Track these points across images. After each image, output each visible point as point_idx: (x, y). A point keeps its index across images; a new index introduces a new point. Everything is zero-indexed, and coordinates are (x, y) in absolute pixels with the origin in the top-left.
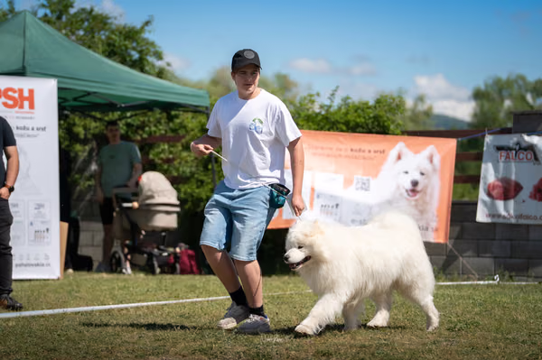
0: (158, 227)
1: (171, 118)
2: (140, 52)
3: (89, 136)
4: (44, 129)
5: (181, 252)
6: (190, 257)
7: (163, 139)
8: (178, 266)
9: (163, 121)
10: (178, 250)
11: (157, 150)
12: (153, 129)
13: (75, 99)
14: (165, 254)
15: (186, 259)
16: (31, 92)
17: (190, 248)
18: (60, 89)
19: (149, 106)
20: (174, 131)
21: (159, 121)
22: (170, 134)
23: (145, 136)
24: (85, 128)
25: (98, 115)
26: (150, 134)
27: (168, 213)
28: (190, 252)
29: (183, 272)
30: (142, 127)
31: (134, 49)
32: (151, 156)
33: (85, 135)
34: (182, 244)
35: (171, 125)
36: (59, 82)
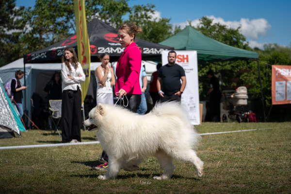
0: (239, 105)
1: (248, 63)
2: (237, 39)
3: (218, 71)
4: (192, 69)
5: (250, 114)
6: (253, 116)
7: (246, 71)
8: (248, 119)
9: (245, 64)
10: (249, 113)
11: (243, 75)
12: (241, 67)
13: (207, 58)
14: (243, 115)
15: (252, 117)
16: (187, 56)
17: (254, 112)
21: (244, 65)
22: (248, 69)
23: (238, 70)
24: (216, 68)
25: (216, 63)
26: (240, 69)
27: (244, 99)
28: (254, 114)
29: (250, 121)
30: (237, 66)
31: (234, 37)
32: (241, 78)
33: (216, 70)
34: (251, 111)
35: (248, 66)
36: (198, 52)
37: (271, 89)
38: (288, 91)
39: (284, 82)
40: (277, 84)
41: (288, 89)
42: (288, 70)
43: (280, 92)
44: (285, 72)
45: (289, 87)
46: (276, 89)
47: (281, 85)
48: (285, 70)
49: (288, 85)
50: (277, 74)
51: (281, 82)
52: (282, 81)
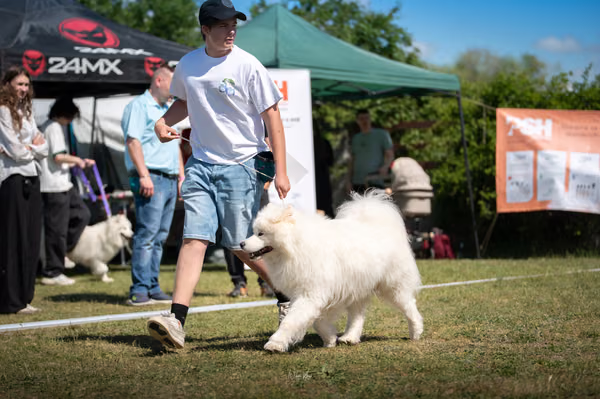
0: (412, 214)
1: (421, 104)
2: (389, 39)
3: (341, 125)
4: (298, 120)
5: (436, 237)
6: (445, 242)
7: (414, 125)
8: (433, 251)
9: (413, 107)
10: (432, 235)
11: (409, 136)
12: (404, 115)
13: (327, 89)
14: (419, 240)
15: (440, 244)
16: (285, 84)
17: (444, 233)
18: (313, 80)
19: (399, 93)
20: (425, 116)
21: (409, 108)
22: (421, 120)
23: (396, 122)
24: (337, 117)
25: (349, 104)
26: (401, 121)
27: (421, 198)
28: (445, 237)
29: (438, 256)
30: (392, 114)
31: (382, 36)
32: (402, 143)
33: (337, 124)
34: (436, 230)
35: (421, 111)
36: (311, 73)
37: (494, 171)
38: (541, 177)
39: (530, 154)
40: (511, 157)
41: (539, 172)
42: (539, 121)
43: (521, 180)
44: (531, 127)
45: (543, 168)
46: (508, 173)
47: (520, 162)
48: (531, 120)
49: (541, 160)
50: (510, 133)
51: (522, 153)
52: (523, 150)
